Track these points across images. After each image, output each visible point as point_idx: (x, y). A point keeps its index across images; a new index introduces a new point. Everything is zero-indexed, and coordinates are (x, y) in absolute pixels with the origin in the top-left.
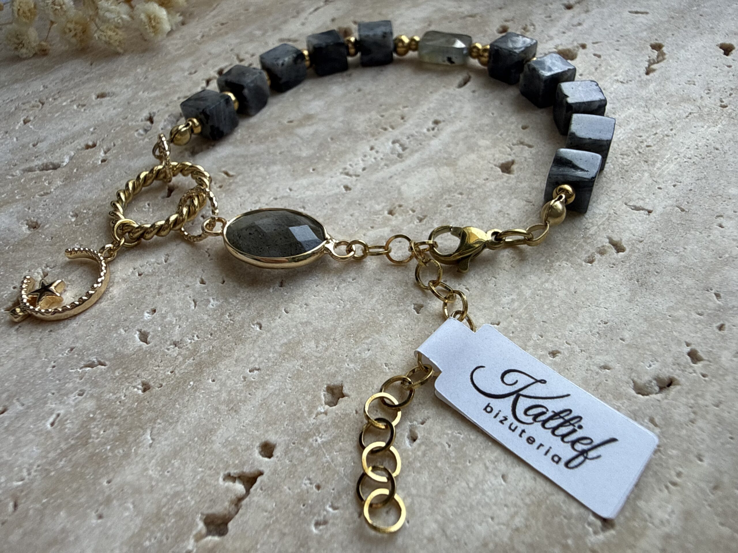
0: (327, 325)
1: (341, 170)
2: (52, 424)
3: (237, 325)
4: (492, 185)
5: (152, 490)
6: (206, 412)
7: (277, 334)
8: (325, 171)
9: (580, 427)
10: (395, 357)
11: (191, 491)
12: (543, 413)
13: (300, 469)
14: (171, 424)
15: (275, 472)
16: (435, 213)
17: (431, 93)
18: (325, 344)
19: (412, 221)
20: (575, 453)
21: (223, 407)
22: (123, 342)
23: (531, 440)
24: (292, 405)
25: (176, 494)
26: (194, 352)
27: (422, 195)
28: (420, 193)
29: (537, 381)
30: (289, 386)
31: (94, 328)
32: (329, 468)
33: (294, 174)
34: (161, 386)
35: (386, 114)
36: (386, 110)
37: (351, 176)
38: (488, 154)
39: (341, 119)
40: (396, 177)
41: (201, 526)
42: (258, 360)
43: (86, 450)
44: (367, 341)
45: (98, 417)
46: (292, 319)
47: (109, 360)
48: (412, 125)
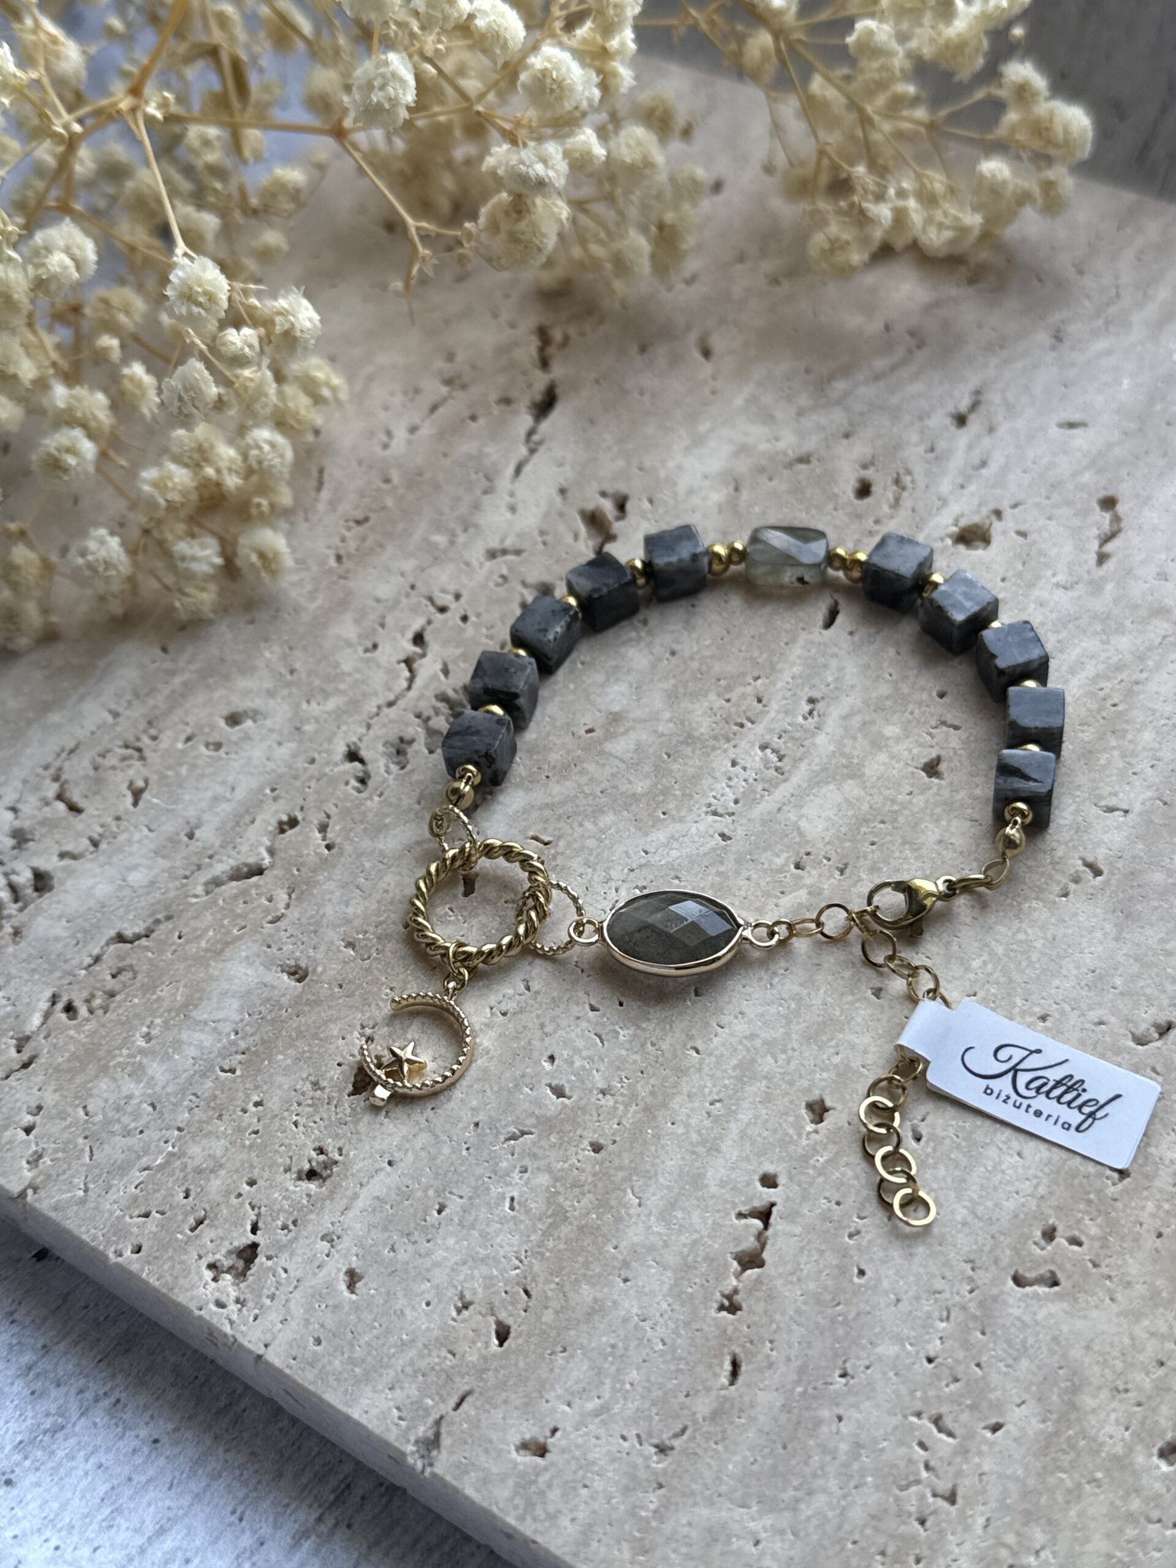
0: (779, 1033)
1: (704, 809)
2: (512, 1208)
3: (668, 1055)
4: (919, 801)
5: (666, 1244)
6: (683, 1159)
7: (722, 1055)
8: (683, 813)
9: (1084, 1090)
10: (870, 1056)
11: (709, 1236)
12: (1045, 1084)
13: (812, 1191)
14: (650, 1178)
15: (787, 1199)
16: (858, 858)
17: (787, 644)
18: (784, 1056)
19: (832, 876)
20: (1083, 1117)
21: (700, 1150)
22: (537, 1102)
23: (1038, 1113)
24: (775, 1131)
25: (695, 1243)
26: (633, 1097)
27: (832, 831)
28: (827, 829)
29: (1032, 1052)
30: (764, 1112)
31: (489, 1093)
32: (842, 1184)
33: (642, 826)
34: (614, 1142)
35: (734, 696)
36: (729, 688)
37: (721, 816)
38: (900, 748)
39: (667, 715)
40: (786, 808)
41: (735, 1264)
42: (715, 1090)
43: (571, 1224)
44: (833, 1043)
45: (561, 1189)
46: (732, 1035)
47: (534, 1126)
48: (778, 712)
